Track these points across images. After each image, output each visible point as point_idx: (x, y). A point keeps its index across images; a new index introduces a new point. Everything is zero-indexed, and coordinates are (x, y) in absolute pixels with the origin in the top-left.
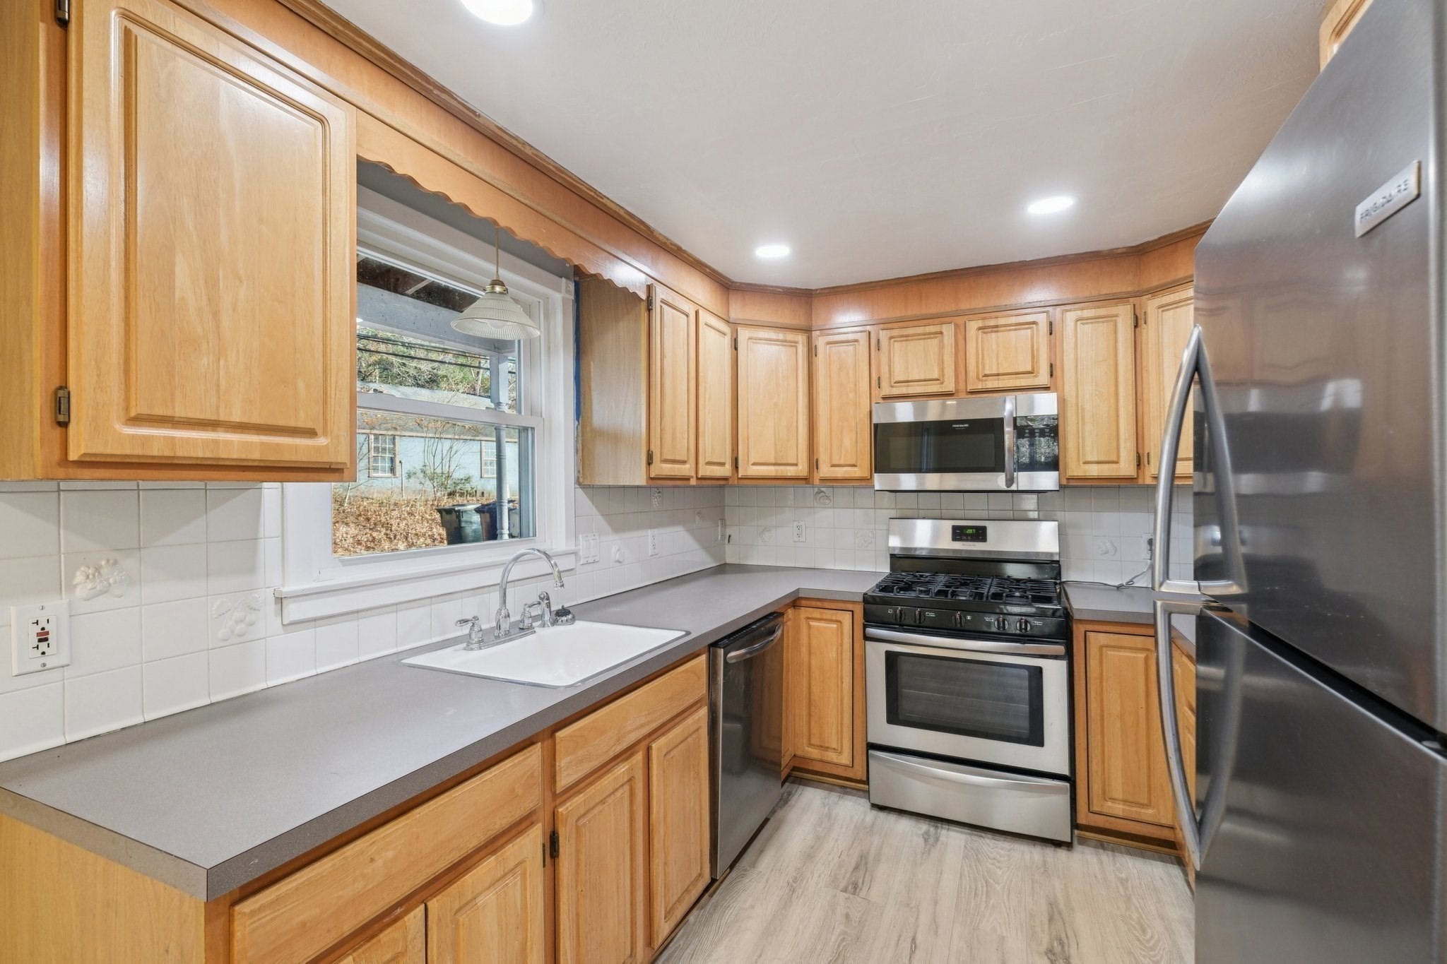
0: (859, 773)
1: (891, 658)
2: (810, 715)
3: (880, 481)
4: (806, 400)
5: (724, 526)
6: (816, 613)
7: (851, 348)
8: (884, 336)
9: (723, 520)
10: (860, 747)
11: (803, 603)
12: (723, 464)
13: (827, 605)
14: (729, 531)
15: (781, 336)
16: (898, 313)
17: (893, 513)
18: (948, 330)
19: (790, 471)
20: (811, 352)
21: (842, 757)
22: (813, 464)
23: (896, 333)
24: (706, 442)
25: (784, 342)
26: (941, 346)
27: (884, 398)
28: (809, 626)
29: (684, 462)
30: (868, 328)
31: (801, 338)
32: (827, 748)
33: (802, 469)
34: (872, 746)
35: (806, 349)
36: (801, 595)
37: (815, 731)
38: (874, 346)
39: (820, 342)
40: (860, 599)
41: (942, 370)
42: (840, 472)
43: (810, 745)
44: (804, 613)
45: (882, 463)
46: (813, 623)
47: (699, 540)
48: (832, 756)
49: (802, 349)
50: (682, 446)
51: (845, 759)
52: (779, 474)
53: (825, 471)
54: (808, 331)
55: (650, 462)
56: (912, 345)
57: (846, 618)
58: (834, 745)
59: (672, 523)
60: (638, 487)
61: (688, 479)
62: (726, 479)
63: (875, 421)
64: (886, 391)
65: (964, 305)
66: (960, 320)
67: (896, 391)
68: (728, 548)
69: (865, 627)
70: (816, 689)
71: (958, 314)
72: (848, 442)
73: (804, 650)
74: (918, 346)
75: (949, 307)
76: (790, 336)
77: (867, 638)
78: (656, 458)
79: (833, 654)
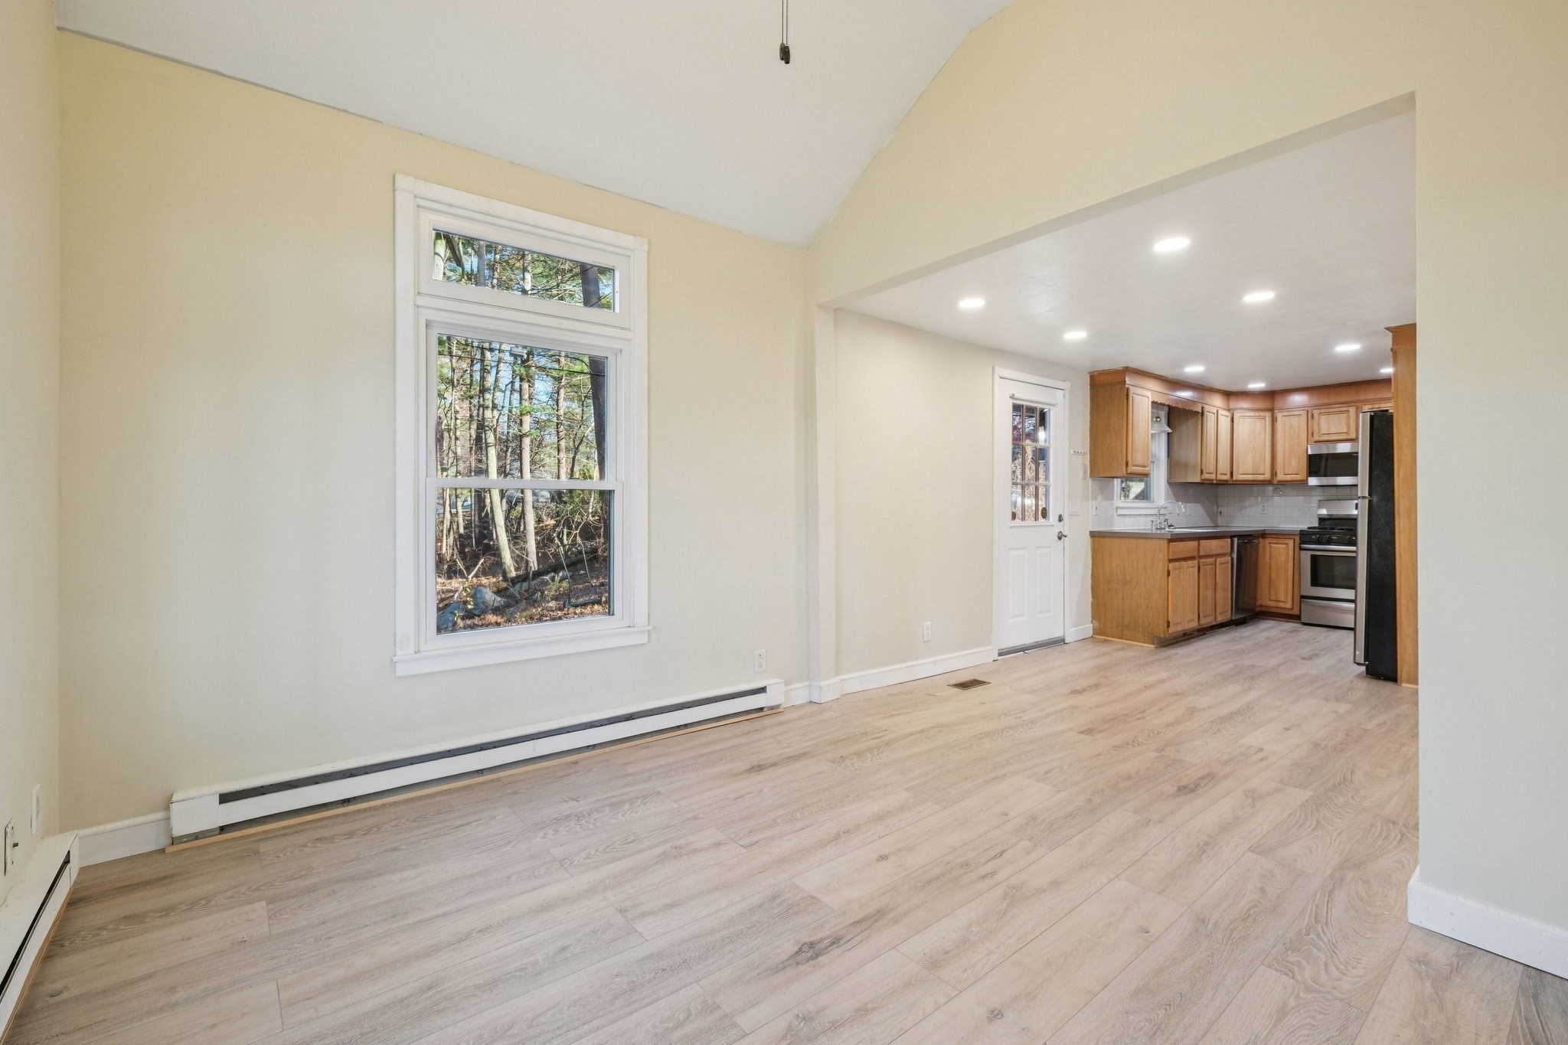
0: (1296, 612)
1: (1314, 559)
2: (1270, 587)
3: (1313, 481)
4: (1270, 444)
5: (1218, 506)
6: (1275, 541)
7: (1297, 418)
8: (1316, 413)
9: (1217, 503)
10: (1297, 598)
11: (1268, 536)
12: (1226, 474)
13: (1280, 537)
14: (1221, 509)
15: (1257, 414)
16: (1326, 401)
17: (1321, 498)
18: (1352, 410)
19: (1261, 477)
20: (1274, 420)
21: (1286, 603)
22: (1274, 473)
23: (1322, 411)
24: (1220, 465)
25: (1259, 417)
26: (1348, 418)
27: (1316, 442)
28: (1270, 546)
29: (1212, 473)
30: (1307, 408)
31: (1268, 415)
32: (1279, 601)
33: (1267, 476)
34: (1303, 597)
35: (1271, 419)
36: (1267, 532)
37: (1273, 593)
38: (1310, 417)
39: (1279, 416)
40: (1298, 533)
41: (1349, 428)
42: (1289, 478)
43: (1270, 600)
44: (1267, 541)
45: (1313, 471)
46: (1272, 545)
47: (1207, 512)
48: (1282, 605)
49: (1268, 420)
50: (1212, 469)
51: (1289, 605)
52: (1255, 479)
53: (1281, 477)
54: (1272, 410)
55: (1202, 473)
56: (1332, 417)
57: (1291, 543)
58: (1283, 600)
59: (1195, 501)
60: (1198, 483)
61: (1212, 480)
62: (1227, 481)
63: (1310, 453)
64: (1316, 438)
65: (1363, 397)
66: (1358, 404)
67: (1322, 439)
68: (1219, 518)
69: (1300, 544)
70: (1274, 575)
71: (1359, 401)
72: (1294, 463)
73: (1267, 557)
74: (1336, 417)
75: (1355, 398)
76: (1262, 414)
77: (1301, 549)
78: (1204, 472)
79: (1283, 559)
